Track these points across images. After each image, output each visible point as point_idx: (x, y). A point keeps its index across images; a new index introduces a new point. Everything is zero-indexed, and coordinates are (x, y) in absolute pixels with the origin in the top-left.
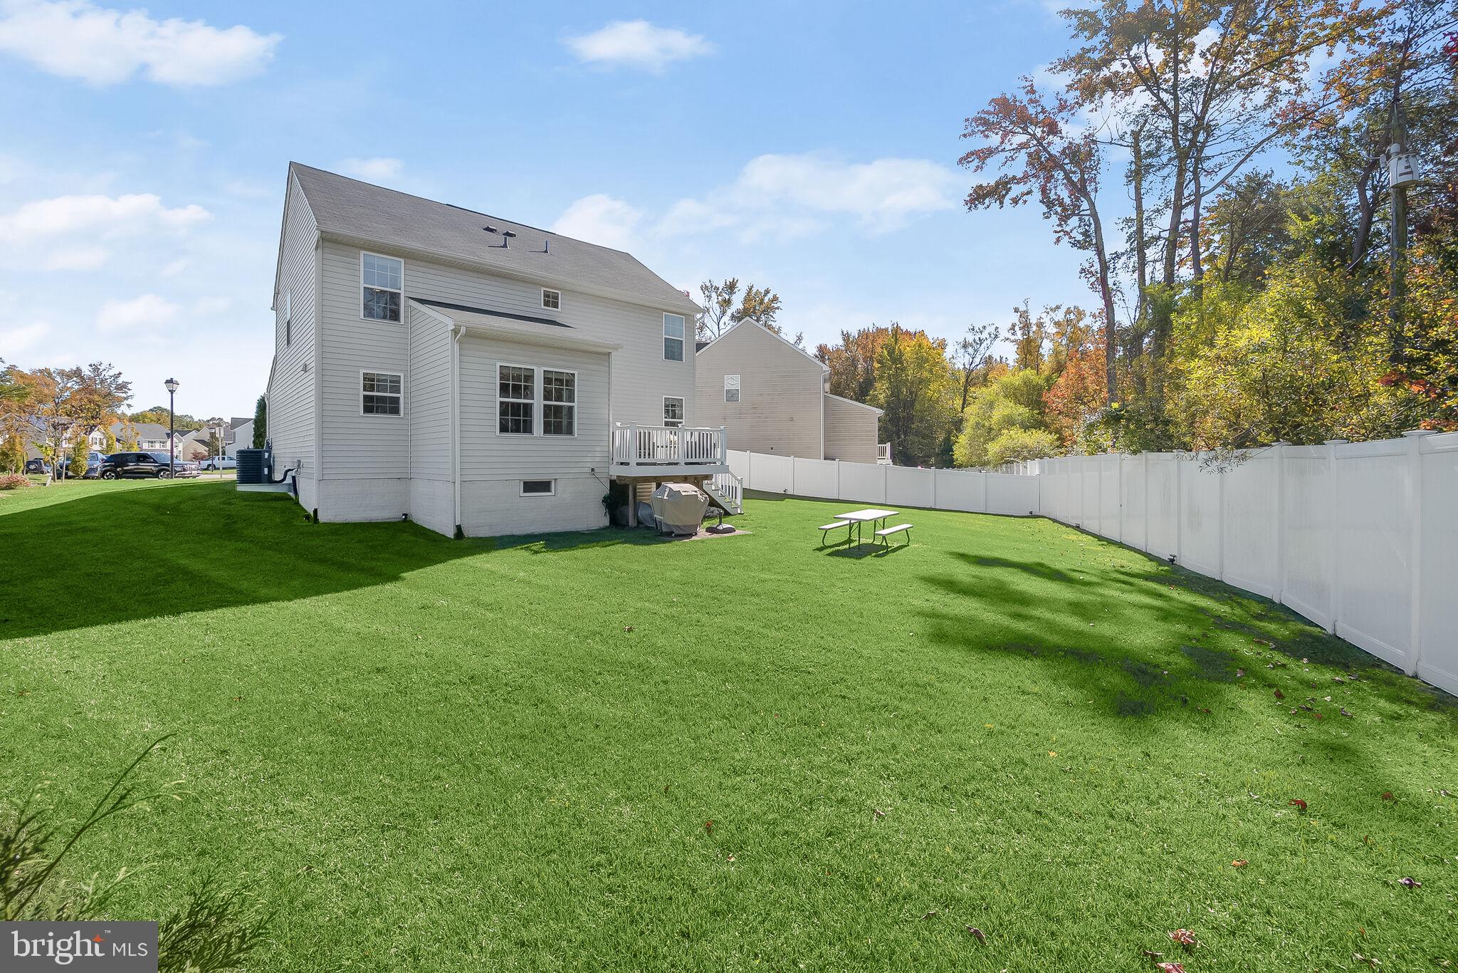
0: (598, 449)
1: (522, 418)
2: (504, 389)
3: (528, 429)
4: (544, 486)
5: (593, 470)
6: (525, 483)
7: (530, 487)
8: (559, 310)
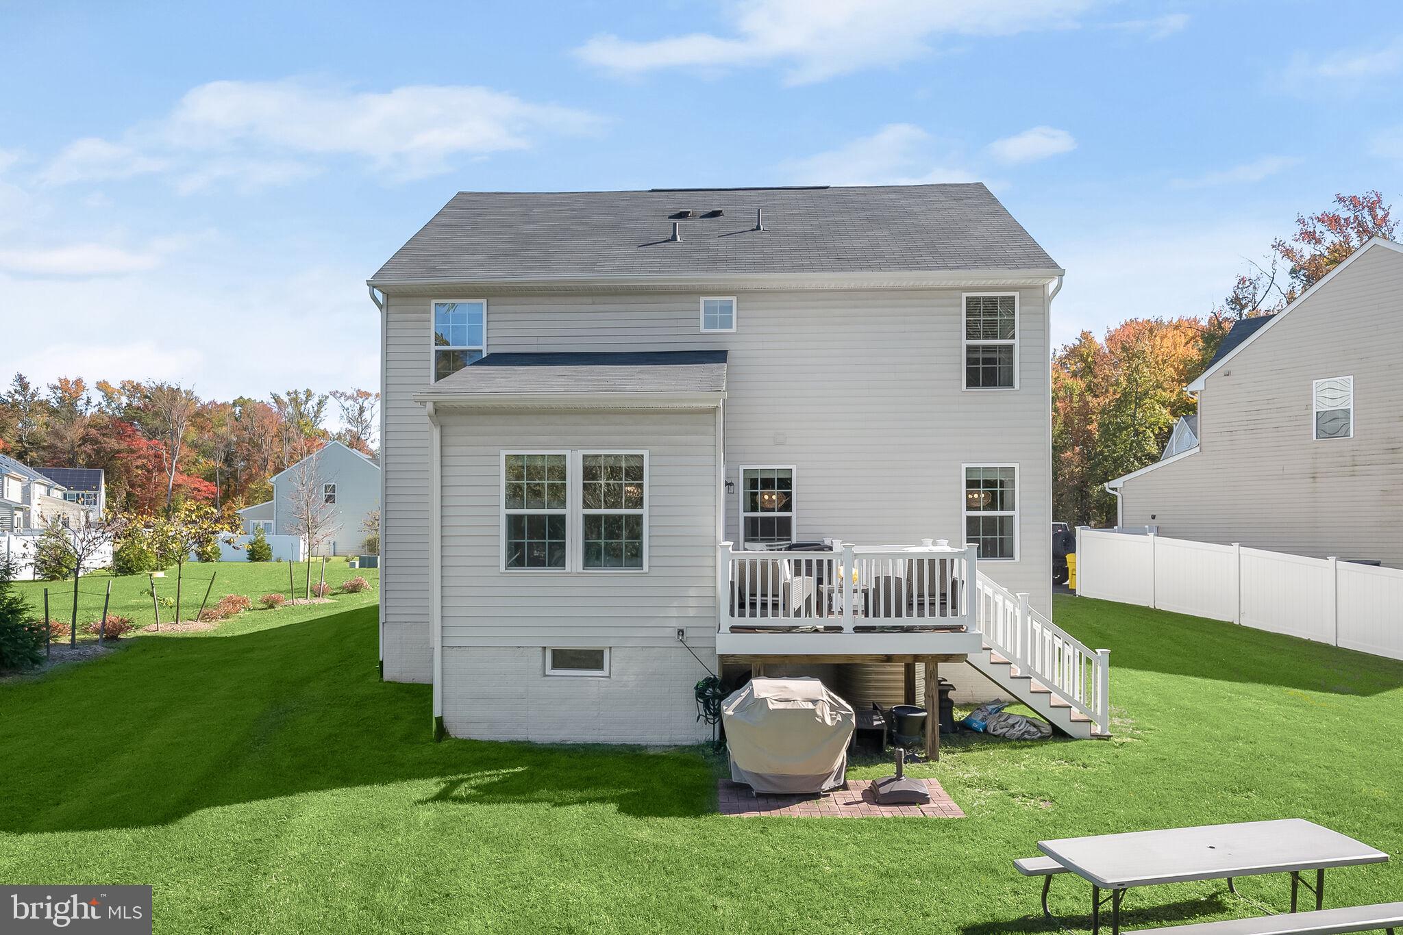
0: (692, 592)
1: (547, 541)
2: (514, 494)
3: (556, 558)
4: (591, 659)
5: (681, 632)
6: (556, 653)
7: (564, 659)
8: (734, 330)
